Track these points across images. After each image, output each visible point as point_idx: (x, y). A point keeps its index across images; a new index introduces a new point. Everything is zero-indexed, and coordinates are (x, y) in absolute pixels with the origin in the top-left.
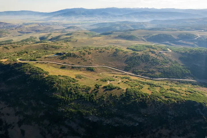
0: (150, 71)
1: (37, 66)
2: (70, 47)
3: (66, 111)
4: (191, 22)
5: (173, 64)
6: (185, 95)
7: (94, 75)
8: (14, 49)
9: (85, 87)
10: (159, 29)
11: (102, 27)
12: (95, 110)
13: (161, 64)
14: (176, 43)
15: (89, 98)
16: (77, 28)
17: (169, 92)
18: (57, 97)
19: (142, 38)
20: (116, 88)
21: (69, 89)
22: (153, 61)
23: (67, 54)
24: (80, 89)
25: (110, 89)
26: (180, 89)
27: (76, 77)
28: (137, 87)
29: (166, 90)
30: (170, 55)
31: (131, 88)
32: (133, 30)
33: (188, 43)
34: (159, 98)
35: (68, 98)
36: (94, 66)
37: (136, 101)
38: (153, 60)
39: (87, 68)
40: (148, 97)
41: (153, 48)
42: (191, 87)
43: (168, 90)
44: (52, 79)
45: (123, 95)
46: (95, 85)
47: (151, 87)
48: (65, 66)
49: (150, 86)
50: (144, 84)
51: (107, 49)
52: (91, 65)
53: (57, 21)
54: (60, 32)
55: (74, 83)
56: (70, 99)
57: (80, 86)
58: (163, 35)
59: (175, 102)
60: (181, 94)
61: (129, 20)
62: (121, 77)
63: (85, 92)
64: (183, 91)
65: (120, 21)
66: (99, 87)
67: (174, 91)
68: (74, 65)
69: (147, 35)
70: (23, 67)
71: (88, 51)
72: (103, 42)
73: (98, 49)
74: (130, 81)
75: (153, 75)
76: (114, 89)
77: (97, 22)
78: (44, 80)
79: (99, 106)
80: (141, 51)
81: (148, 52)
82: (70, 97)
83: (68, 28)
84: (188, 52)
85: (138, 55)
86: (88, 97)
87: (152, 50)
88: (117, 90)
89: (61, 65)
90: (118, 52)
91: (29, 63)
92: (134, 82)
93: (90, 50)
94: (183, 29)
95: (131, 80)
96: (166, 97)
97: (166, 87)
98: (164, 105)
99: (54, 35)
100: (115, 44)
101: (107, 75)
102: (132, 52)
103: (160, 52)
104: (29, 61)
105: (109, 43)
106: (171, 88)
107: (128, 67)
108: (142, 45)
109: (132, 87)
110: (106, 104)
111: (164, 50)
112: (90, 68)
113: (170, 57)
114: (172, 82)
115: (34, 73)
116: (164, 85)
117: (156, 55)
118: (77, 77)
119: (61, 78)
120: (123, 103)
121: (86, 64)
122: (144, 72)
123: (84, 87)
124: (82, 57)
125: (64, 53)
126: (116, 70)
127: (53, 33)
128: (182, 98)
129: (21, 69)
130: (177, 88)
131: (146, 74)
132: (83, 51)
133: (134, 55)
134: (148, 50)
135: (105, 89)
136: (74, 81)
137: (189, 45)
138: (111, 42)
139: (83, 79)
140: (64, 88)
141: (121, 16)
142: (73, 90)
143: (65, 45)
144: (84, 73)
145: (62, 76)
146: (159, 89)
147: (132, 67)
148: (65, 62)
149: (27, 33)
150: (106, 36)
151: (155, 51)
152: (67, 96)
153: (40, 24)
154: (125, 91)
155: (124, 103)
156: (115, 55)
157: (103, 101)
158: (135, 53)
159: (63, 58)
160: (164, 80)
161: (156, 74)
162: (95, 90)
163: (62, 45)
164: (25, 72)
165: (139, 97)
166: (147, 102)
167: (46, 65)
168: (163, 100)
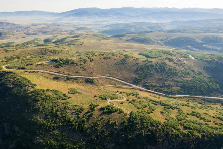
0: (165, 85)
1: (24, 76)
2: (72, 51)
3: (44, 143)
4: (217, 23)
5: (195, 76)
6: (214, 123)
7: (93, 89)
8: (6, 53)
9: (77, 107)
10: (179, 31)
11: (115, 29)
12: (83, 144)
13: (180, 75)
14: (200, 48)
15: (79, 124)
16: (88, 29)
17: (190, 118)
18: (37, 121)
19: (159, 42)
20: (116, 111)
21: (55, 109)
22: (170, 72)
23: (64, 61)
24: (69, 111)
25: (108, 112)
26: (206, 114)
27: (68, 92)
28: (146, 109)
29: (186, 115)
30: (192, 64)
31: (137, 112)
32: (149, 32)
33: (215, 48)
34: (175, 129)
35: (51, 124)
36: (95, 76)
37: (142, 133)
38: (170, 70)
39: (86, 80)
40: (160, 127)
41: (171, 55)
42: (221, 108)
43: (189, 115)
44: (37, 94)
45: (124, 122)
46: (90, 105)
47: (165, 110)
48: (59, 76)
49: (165, 108)
50: (156, 105)
51: (114, 55)
52: (91, 75)
53: (68, 22)
54: (67, 34)
55: (64, 101)
56: (53, 125)
57: (70, 106)
58: (184, 37)
59: (198, 136)
60: (207, 123)
61: (147, 21)
62: (127, 92)
63: (75, 115)
64: (210, 116)
65: (136, 22)
66: (95, 108)
67: (198, 117)
68: (70, 75)
69: (165, 38)
70: (6, 77)
71: (91, 57)
72: (113, 46)
73: (103, 55)
74: (138, 100)
75: (170, 90)
76: (113, 112)
77: (111, 23)
78: (26, 96)
79: (89, 138)
80: (155, 58)
81: (164, 60)
82: (53, 121)
83: (79, 29)
84: (216, 60)
85: (152, 63)
86: (77, 124)
87: (169, 57)
88: (118, 114)
89: (54, 75)
90: (127, 59)
91: (16, 72)
92: (143, 102)
93: (93, 56)
94: (209, 30)
95: (140, 98)
96: (185, 128)
97: (186, 110)
98: (183, 141)
99: (60, 37)
100: (126, 48)
101: (110, 89)
102: (145, 60)
103: (179, 60)
104: (15, 70)
105: (119, 47)
106: (193, 112)
107: (138, 78)
108: (157, 51)
109: (138, 110)
110: (100, 136)
111: (185, 57)
112: (90, 79)
113: (192, 67)
114: (194, 100)
115: (18, 85)
116: (183, 105)
117: (175, 63)
118: (71, 92)
119: (49, 93)
120: (123, 135)
121: (85, 75)
122: (158, 87)
123: (75, 108)
124: (81, 65)
125: (61, 60)
126: (122, 83)
127: (60, 34)
128: (209, 129)
129: (3, 79)
130: (202, 112)
131: (161, 89)
132: (85, 58)
133: (147, 63)
134: (165, 56)
135: (102, 112)
136: (64, 98)
137: (217, 50)
138: (121, 46)
139: (77, 94)
140: (49, 108)
141: (138, 16)
142: (61, 111)
143: (67, 48)
144: (81, 85)
145: (51, 91)
146: (175, 113)
147: (144, 79)
148: (60, 71)
149: (33, 34)
150: (117, 38)
151: (174, 58)
152: (50, 120)
153: (49, 25)
154: (128, 116)
155: (125, 136)
156: (123, 63)
157: (97, 130)
158: (148, 61)
159: (58, 66)
160: (183, 98)
161: (174, 90)
162: (88, 112)
163: (63, 49)
164: (7, 83)
165: (147, 127)
166: (157, 135)
167: (35, 75)
168: (180, 133)
